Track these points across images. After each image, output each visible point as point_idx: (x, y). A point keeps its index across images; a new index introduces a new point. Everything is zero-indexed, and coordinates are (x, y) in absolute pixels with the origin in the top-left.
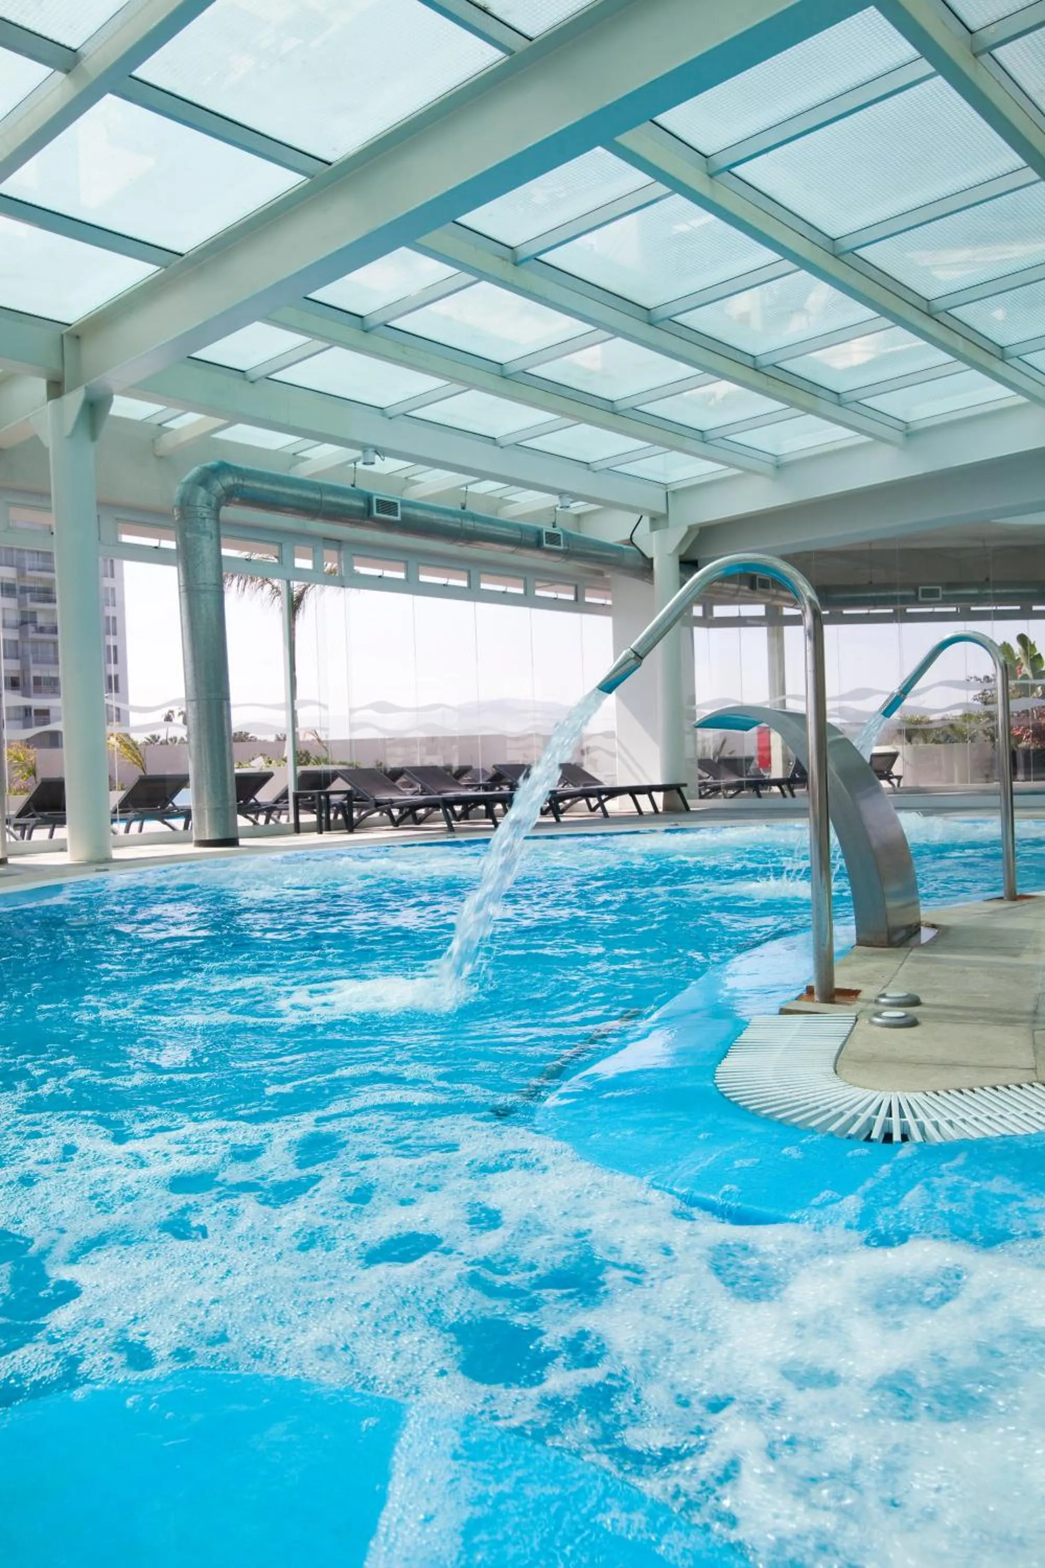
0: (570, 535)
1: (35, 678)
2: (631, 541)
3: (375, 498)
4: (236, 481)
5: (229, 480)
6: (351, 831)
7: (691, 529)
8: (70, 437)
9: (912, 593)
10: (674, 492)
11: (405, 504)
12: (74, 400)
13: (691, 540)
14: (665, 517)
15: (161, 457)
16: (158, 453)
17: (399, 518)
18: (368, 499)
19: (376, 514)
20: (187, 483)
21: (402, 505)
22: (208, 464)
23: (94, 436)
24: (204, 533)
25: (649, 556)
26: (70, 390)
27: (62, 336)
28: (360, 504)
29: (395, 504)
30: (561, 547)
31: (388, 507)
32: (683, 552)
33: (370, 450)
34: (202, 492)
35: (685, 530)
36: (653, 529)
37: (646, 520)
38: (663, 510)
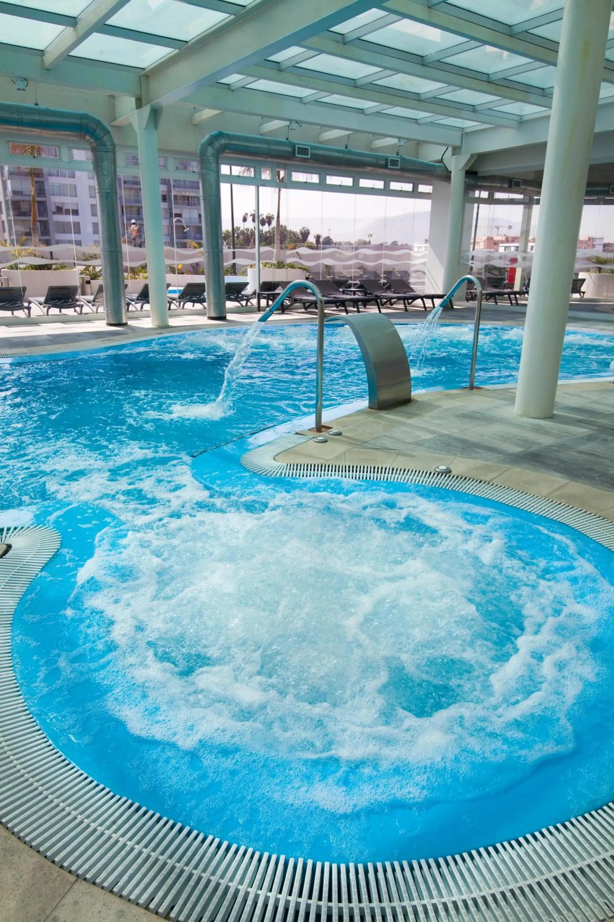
0: (405, 159)
1: (175, 196)
2: (441, 161)
3: (297, 146)
4: (226, 142)
5: (223, 141)
6: (283, 313)
7: (472, 156)
8: (145, 129)
9: (607, 189)
10: (467, 133)
11: (313, 148)
12: (146, 110)
13: (472, 162)
14: (460, 148)
15: (195, 125)
16: (194, 123)
17: (309, 157)
18: (293, 146)
19: (297, 155)
20: (203, 144)
21: (311, 149)
22: (214, 133)
23: (156, 128)
24: (211, 170)
25: (450, 170)
26: (145, 105)
27: (140, 76)
28: (289, 149)
29: (308, 149)
30: (398, 168)
31: (304, 151)
32: (467, 169)
33: (293, 122)
34: (210, 148)
35: (469, 156)
36: (453, 154)
37: (450, 149)
38: (458, 144)
